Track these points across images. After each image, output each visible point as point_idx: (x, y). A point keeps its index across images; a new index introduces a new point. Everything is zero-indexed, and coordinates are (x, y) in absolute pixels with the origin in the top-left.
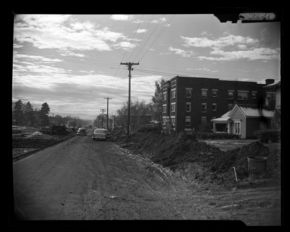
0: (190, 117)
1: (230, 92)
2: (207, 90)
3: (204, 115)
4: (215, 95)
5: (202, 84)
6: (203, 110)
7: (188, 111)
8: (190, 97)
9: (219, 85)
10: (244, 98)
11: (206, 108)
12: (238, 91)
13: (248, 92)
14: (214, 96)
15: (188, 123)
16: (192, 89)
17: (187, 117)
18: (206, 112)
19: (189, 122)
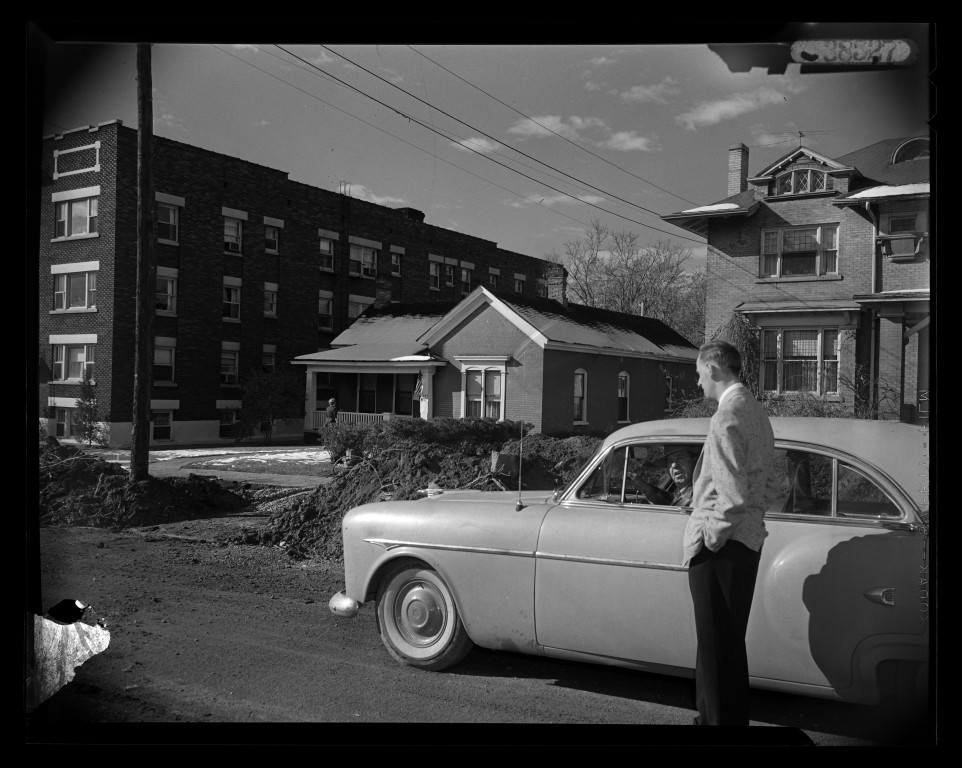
0: (171, 341)
1: (325, 239)
2: (244, 215)
3: (231, 332)
4: (270, 245)
5: (226, 185)
6: (227, 311)
7: (160, 312)
8: (175, 243)
9: (289, 202)
10: (366, 270)
11: (236, 299)
12: (352, 239)
13: (379, 245)
14: (269, 251)
15: (162, 372)
16: (181, 201)
17: (160, 340)
18: (237, 320)
19: (170, 368)
